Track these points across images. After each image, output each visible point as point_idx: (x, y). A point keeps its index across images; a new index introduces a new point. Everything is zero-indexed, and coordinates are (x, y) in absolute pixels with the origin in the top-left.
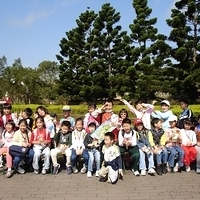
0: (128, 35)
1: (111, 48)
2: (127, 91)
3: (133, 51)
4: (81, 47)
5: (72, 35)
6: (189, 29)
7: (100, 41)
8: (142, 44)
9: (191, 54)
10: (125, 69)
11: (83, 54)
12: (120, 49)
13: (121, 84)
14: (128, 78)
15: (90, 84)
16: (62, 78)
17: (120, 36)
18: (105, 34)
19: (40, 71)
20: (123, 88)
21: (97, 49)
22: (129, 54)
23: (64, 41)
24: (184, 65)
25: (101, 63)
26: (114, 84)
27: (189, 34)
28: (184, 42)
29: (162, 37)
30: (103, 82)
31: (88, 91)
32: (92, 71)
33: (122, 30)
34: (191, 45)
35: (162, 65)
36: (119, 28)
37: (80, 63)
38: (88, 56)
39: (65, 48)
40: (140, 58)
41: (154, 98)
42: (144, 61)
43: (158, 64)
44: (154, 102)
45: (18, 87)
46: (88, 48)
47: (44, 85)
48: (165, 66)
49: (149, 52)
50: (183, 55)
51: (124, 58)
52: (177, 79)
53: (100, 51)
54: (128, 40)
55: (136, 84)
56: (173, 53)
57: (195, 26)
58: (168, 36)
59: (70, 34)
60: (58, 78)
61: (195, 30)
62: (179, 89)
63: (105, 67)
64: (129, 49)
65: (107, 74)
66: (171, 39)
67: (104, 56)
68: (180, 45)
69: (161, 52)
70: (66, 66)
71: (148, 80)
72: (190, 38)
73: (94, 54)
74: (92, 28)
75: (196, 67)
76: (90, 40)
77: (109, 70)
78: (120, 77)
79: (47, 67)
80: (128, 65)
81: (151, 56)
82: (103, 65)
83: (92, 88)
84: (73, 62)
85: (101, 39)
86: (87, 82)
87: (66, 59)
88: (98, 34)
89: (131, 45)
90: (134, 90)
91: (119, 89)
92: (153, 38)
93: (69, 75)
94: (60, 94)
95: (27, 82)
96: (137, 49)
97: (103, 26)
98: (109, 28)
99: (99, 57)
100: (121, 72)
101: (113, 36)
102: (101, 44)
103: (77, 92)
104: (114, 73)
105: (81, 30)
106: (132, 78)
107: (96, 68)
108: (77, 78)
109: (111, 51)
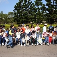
0: (34, 4)
1: (29, 8)
2: (34, 20)
3: (35, 9)
4: (20, 8)
5: (18, 4)
6: (52, 3)
7: (26, 6)
8: (38, 7)
9: (52, 10)
10: (33, 14)
11: (21, 10)
12: (32, 8)
13: (32, 19)
14: (34, 17)
15: (23, 19)
16: (15, 17)
17: (32, 5)
18: (27, 4)
19: (8, 15)
20: (33, 20)
21: (25, 8)
22: (34, 10)
23: (15, 6)
24: (50, 13)
25: (26, 12)
26: (30, 19)
27: (52, 4)
28: (50, 6)
29: (44, 5)
30: (27, 18)
31: (22, 20)
32: (24, 15)
33: (32, 3)
34: (52, 7)
35: (44, 13)
36: (31, 2)
37: (20, 12)
38: (22, 10)
39: (16, 8)
40: (38, 11)
41: (41, 22)
42: (39, 12)
43: (43, 13)
44: (41, 24)
45: (2, 19)
46: (22, 8)
47: (10, 19)
48: (45, 13)
49: (40, 9)
50: (50, 10)
51: (33, 11)
52: (48, 17)
53: (26, 9)
54: (34, 6)
55: (36, 18)
56: (47, 9)
57: (53, 2)
58: (46, 4)
59: (17, 4)
60: (14, 17)
61: (53, 3)
62: (49, 20)
63: (27, 14)
64: (34, 8)
65: (28, 15)
66: (46, 5)
67: (27, 10)
68: (49, 7)
69: (44, 9)
70: (16, 13)
71: (40, 17)
72: (52, 5)
73: (24, 10)
74: (24, 2)
75: (54, 14)
76: (23, 6)
77: (29, 14)
78: (32, 17)
79: (10, 13)
80: (34, 13)
81: (41, 10)
82: (27, 13)
83: (24, 19)
84: (18, 12)
85: (26, 5)
86: (22, 18)
87: (16, 11)
88: (25, 4)
89: (35, 7)
90: (36, 20)
91: (31, 20)
92: (41, 5)
93: (17, 16)
94: (14, 21)
95: (5, 18)
96: (37, 8)
97: (27, 2)
98: (29, 2)
99: (26, 11)
100: (32, 15)
101: (30, 4)
102: (26, 7)
103: (19, 21)
104: (30, 15)
105: (20, 3)
106: (35, 17)
107: (25, 14)
108: (19, 17)
109: (29, 9)
